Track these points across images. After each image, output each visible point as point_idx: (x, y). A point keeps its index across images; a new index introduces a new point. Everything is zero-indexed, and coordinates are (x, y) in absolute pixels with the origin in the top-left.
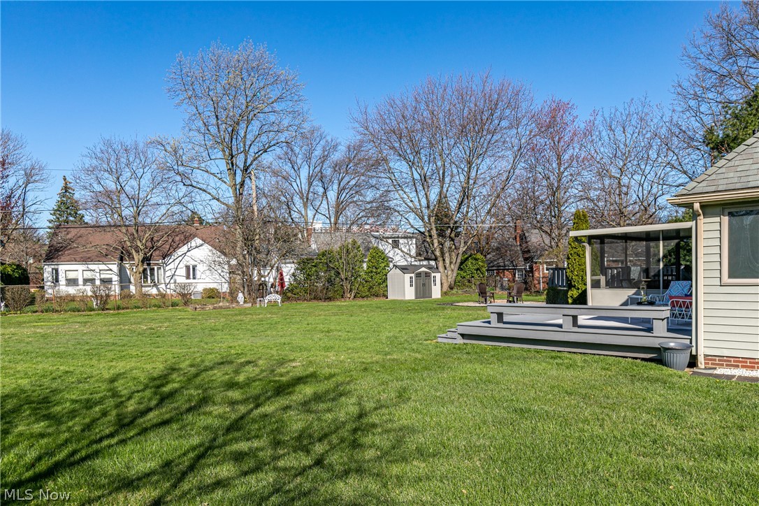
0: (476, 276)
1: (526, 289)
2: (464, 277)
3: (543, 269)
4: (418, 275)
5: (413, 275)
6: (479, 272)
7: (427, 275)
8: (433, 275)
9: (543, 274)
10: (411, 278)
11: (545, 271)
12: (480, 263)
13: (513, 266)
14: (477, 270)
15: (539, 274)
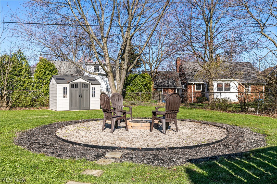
0: (144, 91)
1: (183, 102)
2: (133, 91)
3: (194, 88)
4: (75, 86)
5: (67, 86)
6: (146, 87)
7: (85, 86)
8: (92, 86)
9: (194, 91)
10: (65, 88)
11: (195, 90)
12: (147, 80)
13: (174, 86)
14: (144, 86)
15: (191, 91)
